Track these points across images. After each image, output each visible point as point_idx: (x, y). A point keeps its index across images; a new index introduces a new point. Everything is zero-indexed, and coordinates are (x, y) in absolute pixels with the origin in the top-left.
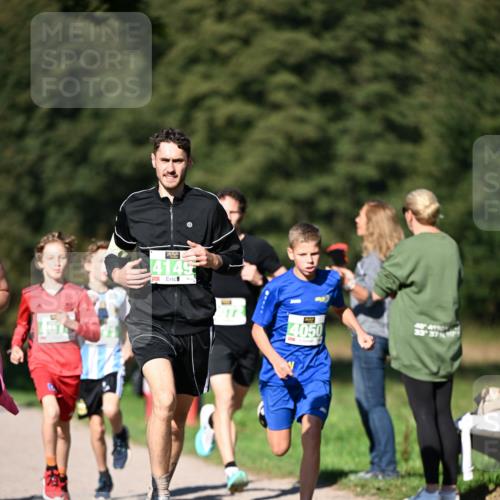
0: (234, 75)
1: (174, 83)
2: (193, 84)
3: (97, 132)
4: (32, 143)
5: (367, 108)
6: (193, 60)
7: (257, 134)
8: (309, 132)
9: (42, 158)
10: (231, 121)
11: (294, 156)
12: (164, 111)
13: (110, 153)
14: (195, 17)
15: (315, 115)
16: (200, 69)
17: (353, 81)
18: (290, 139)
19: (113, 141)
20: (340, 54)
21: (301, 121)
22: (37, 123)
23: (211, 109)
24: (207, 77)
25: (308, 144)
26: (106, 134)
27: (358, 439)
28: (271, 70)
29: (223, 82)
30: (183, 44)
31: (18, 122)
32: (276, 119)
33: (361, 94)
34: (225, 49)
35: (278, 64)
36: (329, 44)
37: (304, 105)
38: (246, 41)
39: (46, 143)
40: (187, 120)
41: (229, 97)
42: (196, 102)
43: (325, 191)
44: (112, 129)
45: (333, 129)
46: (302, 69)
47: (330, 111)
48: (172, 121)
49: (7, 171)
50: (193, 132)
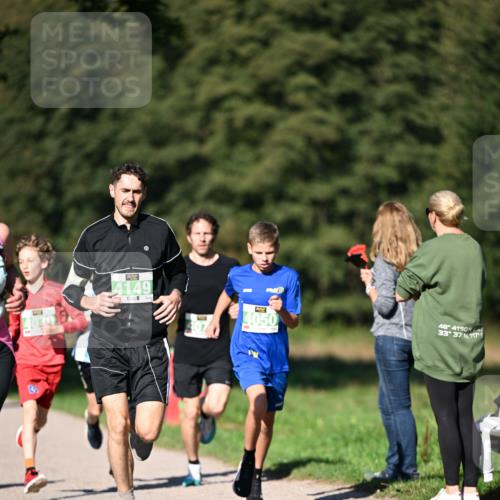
0: (254, 76)
1: (193, 84)
2: (213, 85)
3: (116, 133)
4: (51, 144)
5: (387, 110)
6: (213, 62)
7: (276, 136)
8: (329, 133)
9: (61, 159)
10: (250, 122)
11: (314, 158)
12: (183, 112)
13: (129, 154)
14: (215, 18)
15: (335, 117)
16: (219, 70)
17: (373, 82)
18: (309, 140)
19: (132, 142)
20: (360, 54)
21: (321, 122)
22: (55, 125)
23: (230, 110)
24: (227, 78)
25: (327, 145)
26: (125, 135)
27: (378, 441)
28: (290, 72)
29: (242, 83)
30: (203, 46)
31: (37, 123)
32: (295, 120)
33: (381, 95)
34: (243, 51)
35: (298, 66)
36: (350, 45)
37: (323, 106)
38: (265, 43)
39: (65, 144)
40: (206, 121)
41: (248, 99)
42: (215, 103)
43: (345, 192)
44: (131, 130)
45: (353, 130)
46: (321, 71)
47: (350, 112)
48: (191, 123)
49: (26, 172)
50: (212, 133)
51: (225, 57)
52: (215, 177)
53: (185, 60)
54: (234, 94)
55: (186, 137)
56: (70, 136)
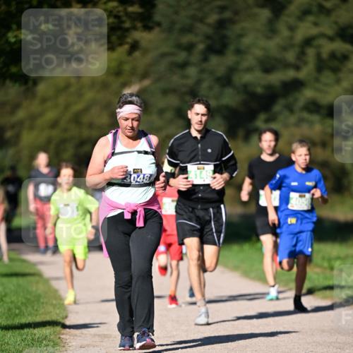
0: (336, 23)
1: (292, 29)
2: (306, 29)
3: (238, 63)
4: (192, 71)
6: (306, 12)
7: (351, 65)
9: (199, 82)
10: (333, 55)
12: (284, 49)
13: (247, 78)
16: (311, 18)
19: (249, 70)
22: (195, 58)
23: (319, 47)
24: (316, 24)
26: (245, 64)
29: (327, 28)
31: (182, 56)
34: (328, 5)
39: (202, 71)
40: (302, 54)
41: (331, 39)
42: (308, 42)
44: (249, 61)
48: (291, 56)
49: (174, 91)
50: (306, 63)
51: (315, 9)
52: (308, 94)
53: (287, 12)
54: (323, 35)
55: (287, 65)
56: (205, 65)
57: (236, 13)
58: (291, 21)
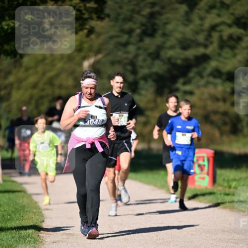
0: (233, 14)
1: (202, 19)
2: (212, 19)
3: (164, 43)
4: (132, 48)
6: (212, 7)
7: (243, 44)
9: (137, 56)
10: (231, 37)
13: (171, 53)
16: (215, 11)
19: (172, 47)
22: (134, 39)
23: (221, 31)
24: (219, 15)
26: (169, 44)
29: (227, 18)
31: (124, 38)
39: (139, 48)
40: (209, 36)
41: (230, 26)
42: (213, 28)
44: (172, 41)
48: (201, 38)
49: (119, 62)
50: (211, 43)
51: (218, 5)
52: (213, 64)
53: (198, 7)
54: (223, 23)
55: (198, 44)
56: (141, 44)
57: (163, 7)
58: (202, 13)
